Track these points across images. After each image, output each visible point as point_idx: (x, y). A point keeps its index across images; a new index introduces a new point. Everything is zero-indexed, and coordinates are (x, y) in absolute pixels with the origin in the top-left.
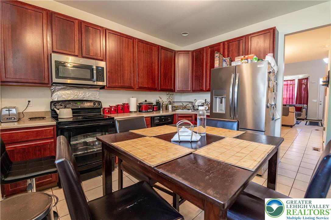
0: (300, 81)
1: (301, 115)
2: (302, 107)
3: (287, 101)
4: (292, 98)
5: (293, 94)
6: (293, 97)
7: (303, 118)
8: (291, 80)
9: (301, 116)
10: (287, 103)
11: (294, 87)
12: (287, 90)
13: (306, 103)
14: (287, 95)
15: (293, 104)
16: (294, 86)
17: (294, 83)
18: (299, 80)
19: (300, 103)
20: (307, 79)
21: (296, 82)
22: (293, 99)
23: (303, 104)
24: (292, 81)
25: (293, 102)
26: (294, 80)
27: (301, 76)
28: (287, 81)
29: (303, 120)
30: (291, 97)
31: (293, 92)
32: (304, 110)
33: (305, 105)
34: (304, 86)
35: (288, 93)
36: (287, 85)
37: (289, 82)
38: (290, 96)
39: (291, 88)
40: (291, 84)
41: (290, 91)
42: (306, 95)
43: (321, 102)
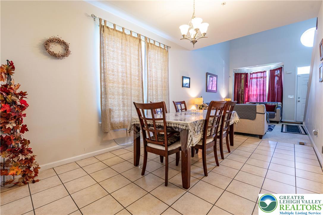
0: (272, 72)
1: (275, 116)
2: (275, 105)
3: (257, 98)
4: (263, 95)
5: (265, 89)
6: (265, 93)
9: (274, 118)
10: (257, 100)
11: (264, 81)
12: (257, 84)
13: (280, 101)
14: (257, 91)
15: (265, 102)
16: (265, 79)
17: (265, 76)
18: (271, 70)
19: (273, 100)
20: (280, 69)
21: (268, 74)
22: (265, 95)
23: (277, 101)
24: (262, 73)
25: (264, 99)
26: (265, 71)
27: (273, 66)
28: (257, 73)
29: (277, 122)
30: (262, 93)
31: (265, 86)
32: (278, 109)
33: (279, 103)
34: (277, 79)
35: (258, 88)
36: (257, 78)
37: (259, 75)
38: (260, 92)
39: (262, 82)
40: (261, 77)
41: (260, 85)
43: (299, 98)
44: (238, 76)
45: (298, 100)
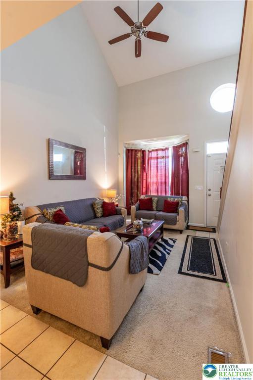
0: (176, 149)
1: (176, 221)
2: (178, 203)
3: (158, 189)
4: (165, 183)
5: (167, 175)
6: (167, 181)
7: (179, 229)
8: (162, 150)
9: (175, 224)
10: (158, 191)
11: (167, 162)
13: (186, 193)
14: (157, 177)
15: (167, 195)
16: (166, 160)
17: (167, 155)
18: (174, 147)
19: (177, 194)
20: (185, 145)
21: (170, 153)
22: (167, 184)
23: (181, 195)
24: (164, 152)
25: (167, 190)
26: (167, 149)
27: (177, 141)
28: (157, 150)
29: (181, 232)
30: (163, 181)
32: (181, 209)
33: (184, 198)
34: (182, 159)
35: (159, 173)
36: (157, 158)
37: (161, 154)
38: (161, 180)
39: (163, 164)
40: (163, 157)
42: (185, 177)
43: (210, 190)
44: (131, 153)
45: (209, 193)
